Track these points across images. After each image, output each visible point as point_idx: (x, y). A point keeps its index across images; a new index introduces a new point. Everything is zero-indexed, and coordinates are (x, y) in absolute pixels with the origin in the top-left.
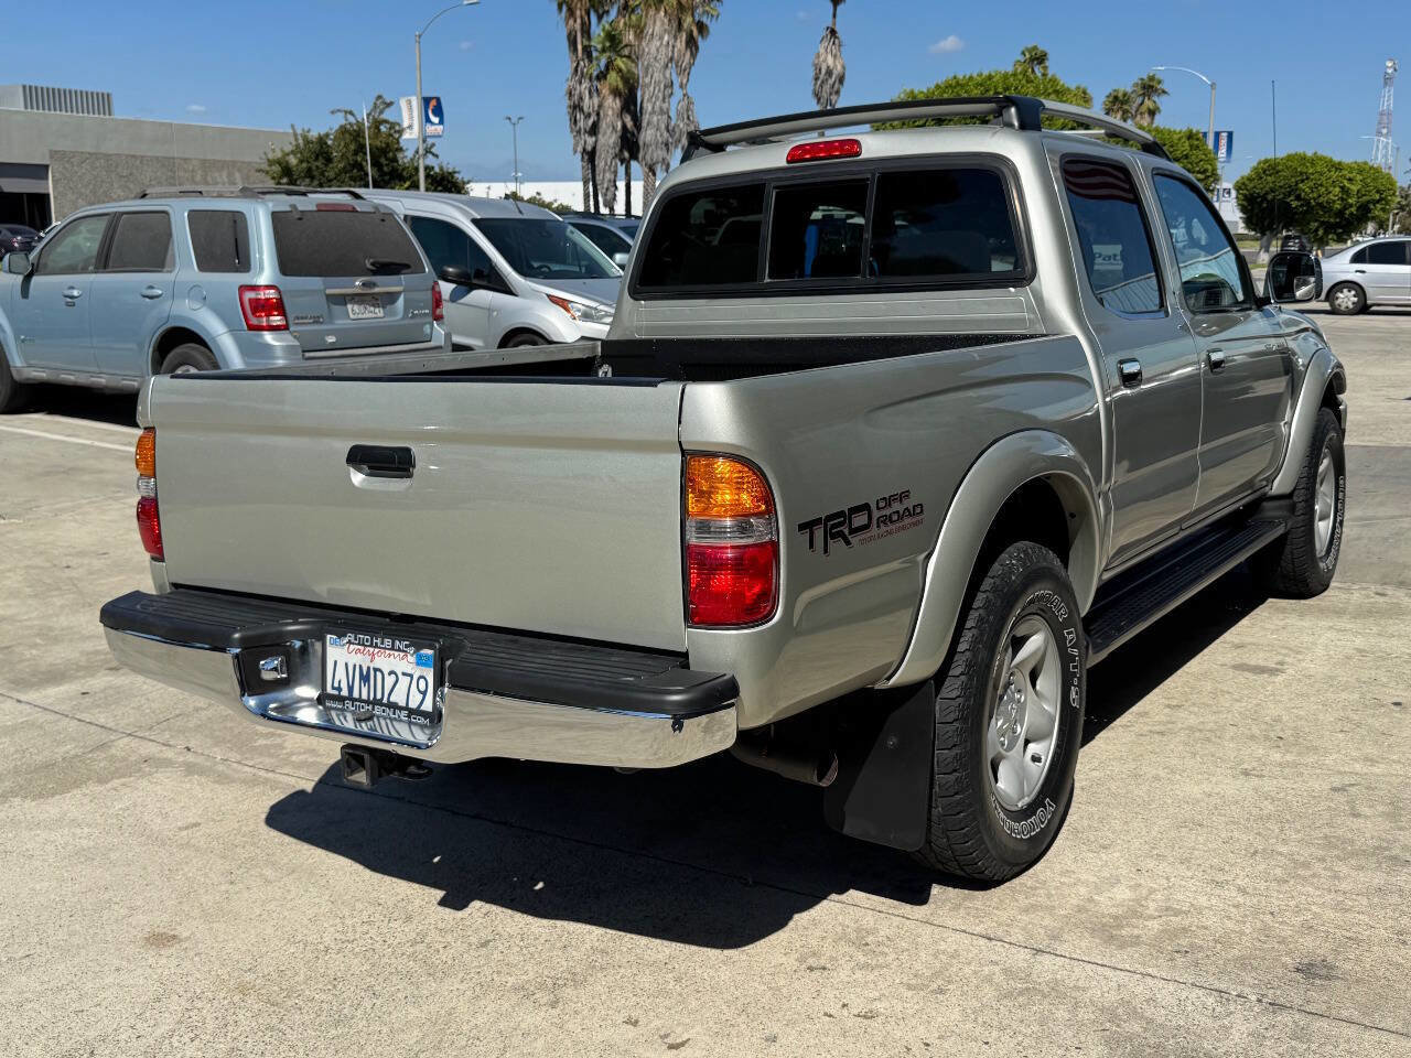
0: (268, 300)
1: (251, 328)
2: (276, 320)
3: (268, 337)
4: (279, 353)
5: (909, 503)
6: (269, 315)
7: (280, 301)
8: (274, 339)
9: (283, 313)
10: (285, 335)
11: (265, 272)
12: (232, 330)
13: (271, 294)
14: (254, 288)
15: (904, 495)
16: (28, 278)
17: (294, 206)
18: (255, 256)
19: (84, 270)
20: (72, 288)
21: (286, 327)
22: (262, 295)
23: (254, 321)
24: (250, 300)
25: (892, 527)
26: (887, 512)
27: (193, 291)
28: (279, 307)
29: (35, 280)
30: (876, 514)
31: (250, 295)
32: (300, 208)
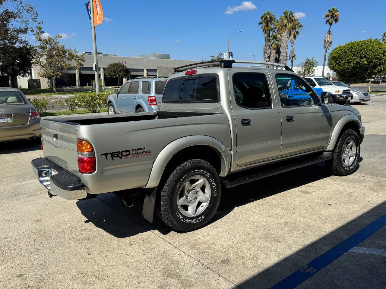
0: (153, 99)
1: (150, 105)
2: (154, 103)
3: (153, 106)
4: (154, 110)
5: (145, 150)
6: (153, 102)
7: (155, 99)
8: (154, 107)
9: (156, 102)
10: (156, 106)
11: (153, 93)
12: (147, 105)
13: (154, 98)
14: (151, 97)
15: (144, 148)
16: (118, 94)
17: (160, 80)
18: (151, 90)
19: (126, 93)
20: (124, 96)
21: (156, 105)
22: (152, 98)
23: (150, 103)
24: (150, 99)
25: (138, 155)
26: (137, 152)
27: (141, 97)
28: (155, 100)
29: (119, 94)
30: (132, 152)
31: (150, 98)
32: (161, 81)
